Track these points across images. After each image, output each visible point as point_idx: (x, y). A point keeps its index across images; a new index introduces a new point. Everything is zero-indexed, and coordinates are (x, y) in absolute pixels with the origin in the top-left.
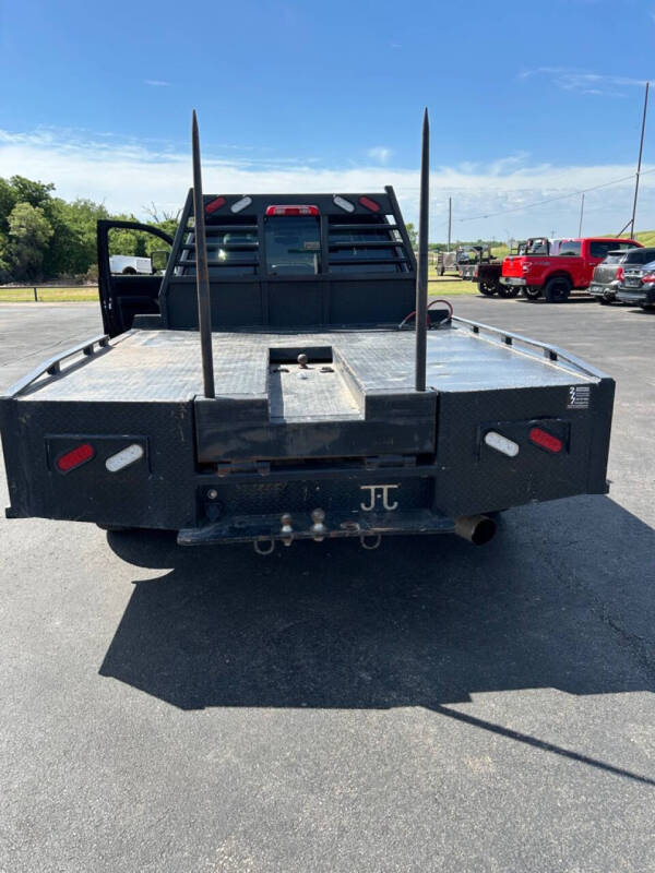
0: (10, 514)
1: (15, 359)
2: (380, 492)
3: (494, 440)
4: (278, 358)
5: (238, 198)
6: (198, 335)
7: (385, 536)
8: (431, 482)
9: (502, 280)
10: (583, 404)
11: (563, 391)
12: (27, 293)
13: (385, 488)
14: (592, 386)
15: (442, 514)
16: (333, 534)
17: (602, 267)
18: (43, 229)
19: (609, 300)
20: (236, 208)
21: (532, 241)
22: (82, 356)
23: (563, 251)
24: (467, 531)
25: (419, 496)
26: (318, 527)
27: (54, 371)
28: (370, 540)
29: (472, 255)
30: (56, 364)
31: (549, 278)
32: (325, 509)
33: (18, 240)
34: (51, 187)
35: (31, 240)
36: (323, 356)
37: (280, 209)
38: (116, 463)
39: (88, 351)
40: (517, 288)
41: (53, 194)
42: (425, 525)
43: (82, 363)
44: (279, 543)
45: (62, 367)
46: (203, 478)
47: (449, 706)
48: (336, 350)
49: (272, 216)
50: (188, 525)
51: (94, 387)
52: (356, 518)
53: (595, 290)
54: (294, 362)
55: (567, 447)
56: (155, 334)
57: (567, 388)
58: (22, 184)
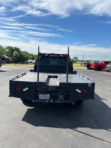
0: (9, 96)
1: (11, 75)
2: (61, 97)
3: (77, 90)
4: (50, 77)
5: (46, 54)
6: (37, 73)
7: (62, 103)
8: (68, 96)
9: (91, 67)
10: (90, 86)
11: (87, 84)
12: (15, 65)
13: (62, 96)
14: (92, 83)
15: (70, 100)
16: (54, 102)
17: (107, 66)
18: (18, 55)
19: (108, 71)
20: (46, 55)
21: (96, 61)
22: (22, 75)
23: (101, 63)
24: (74, 103)
25: (67, 97)
26: (52, 101)
27: (18, 77)
28: (59, 103)
29: (87, 62)
30: (18, 76)
31: (98, 67)
32: (53, 98)
33: (14, 56)
34: (20, 49)
35: (16, 56)
36: (56, 77)
37: (52, 56)
38: (24, 90)
39: (23, 74)
40: (93, 68)
41: (20, 50)
42: (67, 102)
43: (22, 76)
44: (46, 103)
45: (19, 76)
46: (36, 93)
47: (75, 129)
48: (58, 76)
49: (51, 56)
50: (34, 99)
51: (23, 79)
52: (57, 100)
53: (106, 69)
54: (52, 77)
55: (88, 92)
56: (33, 72)
57: (88, 84)
58: (16, 48)
